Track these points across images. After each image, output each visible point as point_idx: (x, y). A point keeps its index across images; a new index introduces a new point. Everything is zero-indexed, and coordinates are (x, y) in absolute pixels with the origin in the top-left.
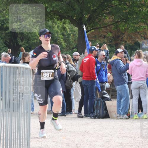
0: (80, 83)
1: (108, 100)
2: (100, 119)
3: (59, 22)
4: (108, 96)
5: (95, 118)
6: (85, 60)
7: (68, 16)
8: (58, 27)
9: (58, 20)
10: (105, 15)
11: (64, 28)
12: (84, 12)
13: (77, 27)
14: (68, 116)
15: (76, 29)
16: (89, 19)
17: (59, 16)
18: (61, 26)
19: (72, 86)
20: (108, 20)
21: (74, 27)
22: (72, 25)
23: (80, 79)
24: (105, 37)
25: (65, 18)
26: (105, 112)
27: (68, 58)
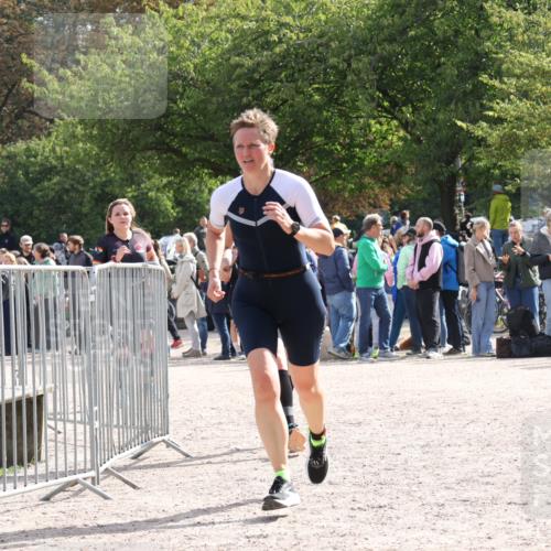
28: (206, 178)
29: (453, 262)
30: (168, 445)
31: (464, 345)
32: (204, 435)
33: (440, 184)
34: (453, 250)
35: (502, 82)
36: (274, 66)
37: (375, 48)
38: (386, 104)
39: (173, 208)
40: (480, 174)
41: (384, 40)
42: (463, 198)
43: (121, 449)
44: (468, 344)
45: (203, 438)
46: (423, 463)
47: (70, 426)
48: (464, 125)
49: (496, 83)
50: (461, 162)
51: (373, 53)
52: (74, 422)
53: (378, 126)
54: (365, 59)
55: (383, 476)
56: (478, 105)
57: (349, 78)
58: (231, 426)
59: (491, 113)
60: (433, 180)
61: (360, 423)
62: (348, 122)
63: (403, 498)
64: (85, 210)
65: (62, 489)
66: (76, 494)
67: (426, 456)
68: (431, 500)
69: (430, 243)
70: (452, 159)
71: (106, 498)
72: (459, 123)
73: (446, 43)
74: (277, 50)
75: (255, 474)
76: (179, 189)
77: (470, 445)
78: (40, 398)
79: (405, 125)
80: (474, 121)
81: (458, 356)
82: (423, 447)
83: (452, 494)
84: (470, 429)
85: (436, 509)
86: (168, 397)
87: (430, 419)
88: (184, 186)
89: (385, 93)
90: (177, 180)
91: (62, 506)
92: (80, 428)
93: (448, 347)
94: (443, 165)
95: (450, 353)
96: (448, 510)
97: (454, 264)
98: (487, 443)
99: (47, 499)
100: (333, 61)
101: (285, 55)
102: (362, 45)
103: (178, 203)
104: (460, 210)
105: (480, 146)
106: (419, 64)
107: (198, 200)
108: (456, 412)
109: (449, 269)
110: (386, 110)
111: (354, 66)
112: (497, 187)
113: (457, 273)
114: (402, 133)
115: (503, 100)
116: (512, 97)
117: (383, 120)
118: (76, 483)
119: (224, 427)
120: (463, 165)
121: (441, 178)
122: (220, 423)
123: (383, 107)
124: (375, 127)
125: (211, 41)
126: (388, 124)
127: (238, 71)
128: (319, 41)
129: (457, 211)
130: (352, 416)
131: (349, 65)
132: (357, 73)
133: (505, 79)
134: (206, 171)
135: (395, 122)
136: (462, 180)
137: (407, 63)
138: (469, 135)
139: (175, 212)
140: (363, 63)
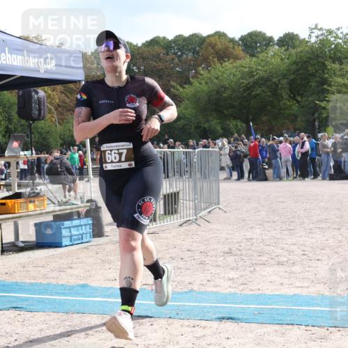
0: (249, 159)
1: (267, 169)
4: (266, 167)
6: (252, 144)
7: (239, 118)
8: (233, 124)
9: (233, 120)
10: (263, 116)
11: (237, 125)
12: (249, 115)
14: (242, 180)
15: (244, 125)
16: (252, 119)
17: (233, 117)
18: (235, 124)
19: (244, 161)
20: (264, 118)
22: (242, 123)
23: (249, 157)
24: (262, 130)
25: (237, 119)
26: (265, 177)
28: (231, 121)
29: (315, 148)
30: (220, 208)
33: (310, 122)
35: (331, 88)
36: (255, 83)
38: (292, 95)
39: (220, 130)
40: (323, 119)
41: (291, 74)
42: (317, 127)
43: (204, 210)
47: (188, 202)
49: (329, 88)
50: (316, 115)
51: (288, 78)
52: (189, 200)
54: (285, 80)
55: (291, 219)
56: (323, 96)
57: (279, 87)
59: (327, 99)
60: (307, 121)
61: (283, 202)
62: (279, 101)
63: (298, 227)
64: (192, 131)
65: (185, 222)
66: (190, 224)
68: (308, 227)
69: (305, 141)
70: (313, 114)
71: (199, 225)
72: (317, 102)
73: (313, 75)
74: (255, 77)
75: (248, 218)
76: (222, 124)
78: (178, 193)
79: (298, 102)
80: (322, 101)
83: (314, 226)
85: (309, 231)
86: (219, 193)
88: (224, 123)
89: (291, 92)
90: (222, 121)
91: (186, 228)
92: (191, 203)
94: (311, 115)
95: (313, 178)
96: (313, 231)
99: (180, 225)
100: (274, 80)
101: (258, 79)
102: (284, 76)
103: (222, 128)
105: (324, 109)
106: (303, 82)
107: (229, 128)
110: (292, 98)
114: (297, 105)
115: (332, 94)
116: (335, 93)
117: (291, 101)
118: (190, 220)
120: (318, 116)
121: (310, 120)
124: (288, 103)
125: (234, 75)
127: (243, 85)
128: (270, 75)
130: (281, 199)
131: (280, 82)
132: (282, 84)
133: (333, 87)
134: (231, 118)
135: (295, 102)
136: (317, 121)
137: (299, 82)
138: (320, 106)
139: (221, 132)
140: (284, 82)
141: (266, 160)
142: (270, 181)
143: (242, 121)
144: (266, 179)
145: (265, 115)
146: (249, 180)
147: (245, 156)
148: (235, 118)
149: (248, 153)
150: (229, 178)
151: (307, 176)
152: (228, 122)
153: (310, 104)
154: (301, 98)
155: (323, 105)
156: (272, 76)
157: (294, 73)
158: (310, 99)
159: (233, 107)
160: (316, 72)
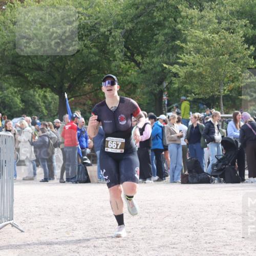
0: (62, 149)
1: (89, 165)
2: (82, 184)
3: (40, 90)
4: (88, 161)
5: (76, 183)
6: (67, 127)
7: (49, 85)
8: (39, 95)
9: (39, 89)
10: (84, 83)
11: (45, 97)
12: (65, 81)
13: (57, 95)
14: (50, 182)
15: (57, 97)
16: (70, 87)
17: (40, 84)
18: (42, 94)
20: (87, 88)
21: (54, 95)
22: (53, 93)
23: (62, 146)
24: (84, 104)
25: (46, 87)
26: (86, 177)
27: (49, 125)
28: (37, 89)
30: (13, 225)
31: (165, 177)
32: (31, 220)
33: (155, 95)
34: (161, 129)
35: (186, 44)
37: (124, 26)
38: (129, 54)
39: (20, 103)
40: (175, 91)
41: (128, 22)
42: (166, 102)
44: (167, 176)
45: (31, 222)
46: (142, 237)
48: (167, 66)
49: (184, 45)
50: (165, 84)
51: (123, 29)
53: (124, 65)
54: (119, 31)
56: (174, 56)
57: (110, 40)
58: (45, 216)
59: (181, 61)
60: (151, 93)
62: (109, 62)
67: (143, 234)
70: (160, 83)
72: (165, 65)
73: (160, 25)
76: (23, 94)
77: (166, 228)
79: (138, 64)
80: (172, 64)
81: (162, 182)
82: (142, 228)
84: (166, 220)
87: (146, 214)
88: (25, 93)
89: (128, 49)
90: (22, 90)
93: (157, 178)
94: (157, 85)
95: (158, 180)
97: (161, 135)
98: (174, 227)
100: (102, 30)
101: (78, 28)
102: (118, 25)
103: (23, 101)
104: (165, 109)
105: (175, 77)
106: (145, 35)
107: (33, 100)
108: (159, 211)
109: (158, 138)
110: (129, 57)
111: (113, 34)
112: (183, 98)
113: (162, 140)
114: (136, 68)
115: (187, 54)
116: (192, 52)
117: (127, 62)
119: (41, 216)
120: (167, 86)
121: (156, 92)
122: (40, 215)
123: (127, 56)
124: (123, 65)
126: (129, 64)
128: (96, 21)
129: (164, 109)
131: (111, 33)
132: (114, 37)
133: (189, 43)
134: (37, 86)
135: (133, 63)
136: (166, 93)
137: (139, 34)
138: (170, 71)
139: (21, 106)
140: (118, 33)
141: (88, 151)
142: (94, 182)
143: (53, 90)
144: (87, 180)
145: (89, 82)
146: (62, 181)
147: (57, 145)
148: (42, 86)
149: (61, 140)
150: (31, 178)
151: (149, 177)
152: (31, 92)
153: (155, 67)
154: (142, 59)
155: (174, 70)
156: (99, 23)
157: (132, 21)
158: (155, 60)
159: (39, 68)
160: (165, 19)
